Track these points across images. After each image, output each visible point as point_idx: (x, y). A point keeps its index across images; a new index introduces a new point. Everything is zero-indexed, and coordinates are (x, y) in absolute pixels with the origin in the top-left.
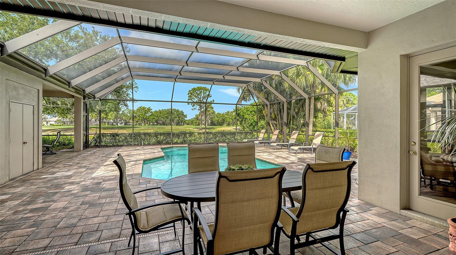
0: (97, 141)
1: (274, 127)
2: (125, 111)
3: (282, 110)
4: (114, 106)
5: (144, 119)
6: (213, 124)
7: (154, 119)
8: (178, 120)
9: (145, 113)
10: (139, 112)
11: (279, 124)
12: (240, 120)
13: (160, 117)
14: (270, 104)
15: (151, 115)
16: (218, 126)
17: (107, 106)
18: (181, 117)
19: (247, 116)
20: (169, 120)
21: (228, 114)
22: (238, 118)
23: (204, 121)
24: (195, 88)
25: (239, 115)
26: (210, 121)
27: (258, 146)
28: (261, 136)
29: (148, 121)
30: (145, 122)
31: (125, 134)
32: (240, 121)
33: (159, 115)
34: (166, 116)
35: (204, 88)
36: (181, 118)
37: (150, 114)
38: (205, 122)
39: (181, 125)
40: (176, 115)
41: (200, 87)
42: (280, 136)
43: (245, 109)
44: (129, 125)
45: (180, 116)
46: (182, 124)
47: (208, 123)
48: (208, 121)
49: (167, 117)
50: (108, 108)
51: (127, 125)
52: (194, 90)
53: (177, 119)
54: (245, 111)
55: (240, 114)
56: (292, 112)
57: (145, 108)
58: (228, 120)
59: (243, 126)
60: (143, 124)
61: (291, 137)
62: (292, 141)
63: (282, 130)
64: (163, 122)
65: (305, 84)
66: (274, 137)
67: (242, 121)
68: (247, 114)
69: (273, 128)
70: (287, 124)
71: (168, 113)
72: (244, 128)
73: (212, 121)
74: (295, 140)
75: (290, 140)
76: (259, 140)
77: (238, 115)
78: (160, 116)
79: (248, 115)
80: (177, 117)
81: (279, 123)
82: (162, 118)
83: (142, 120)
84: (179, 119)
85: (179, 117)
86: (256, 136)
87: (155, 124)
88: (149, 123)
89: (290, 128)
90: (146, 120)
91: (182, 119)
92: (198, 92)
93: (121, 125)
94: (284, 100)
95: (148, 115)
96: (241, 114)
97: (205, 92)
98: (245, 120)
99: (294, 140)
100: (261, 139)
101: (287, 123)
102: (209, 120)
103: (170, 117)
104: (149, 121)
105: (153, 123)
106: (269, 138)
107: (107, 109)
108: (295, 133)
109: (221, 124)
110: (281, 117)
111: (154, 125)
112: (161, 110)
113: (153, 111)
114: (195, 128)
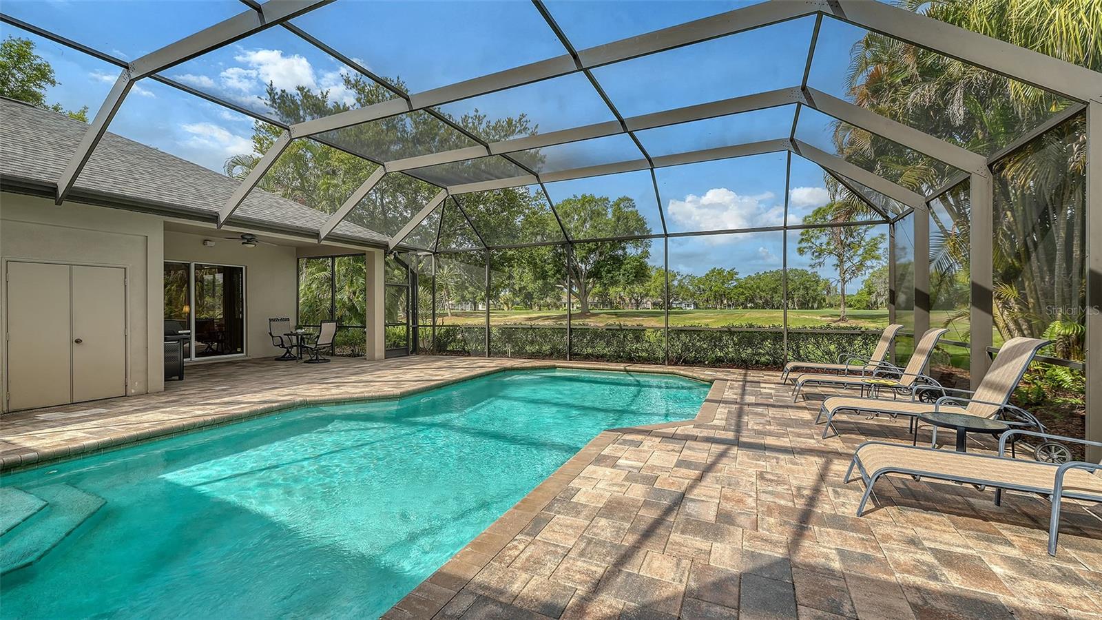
2: (684, 281)
5: (721, 295)
7: (743, 293)
8: (803, 295)
9: (723, 283)
10: (710, 281)
13: (758, 291)
15: (735, 287)
17: (622, 271)
18: (812, 288)
20: (779, 296)
30: (722, 301)
33: (755, 286)
34: (773, 286)
36: (810, 292)
37: (735, 284)
39: (812, 308)
40: (798, 284)
45: (808, 286)
49: (775, 290)
50: (624, 275)
53: (802, 292)
57: (723, 271)
60: (718, 306)
61: (987, 377)
64: (766, 300)
66: (914, 366)
71: (777, 280)
75: (979, 392)
78: (758, 287)
80: (799, 288)
82: (763, 291)
83: (715, 298)
84: (807, 294)
85: (806, 289)
87: (749, 305)
90: (724, 298)
91: (816, 294)
95: (729, 287)
99: (994, 396)
104: (731, 298)
108: (1012, 355)
111: (745, 308)
112: (761, 273)
113: (739, 276)
114: (828, 316)
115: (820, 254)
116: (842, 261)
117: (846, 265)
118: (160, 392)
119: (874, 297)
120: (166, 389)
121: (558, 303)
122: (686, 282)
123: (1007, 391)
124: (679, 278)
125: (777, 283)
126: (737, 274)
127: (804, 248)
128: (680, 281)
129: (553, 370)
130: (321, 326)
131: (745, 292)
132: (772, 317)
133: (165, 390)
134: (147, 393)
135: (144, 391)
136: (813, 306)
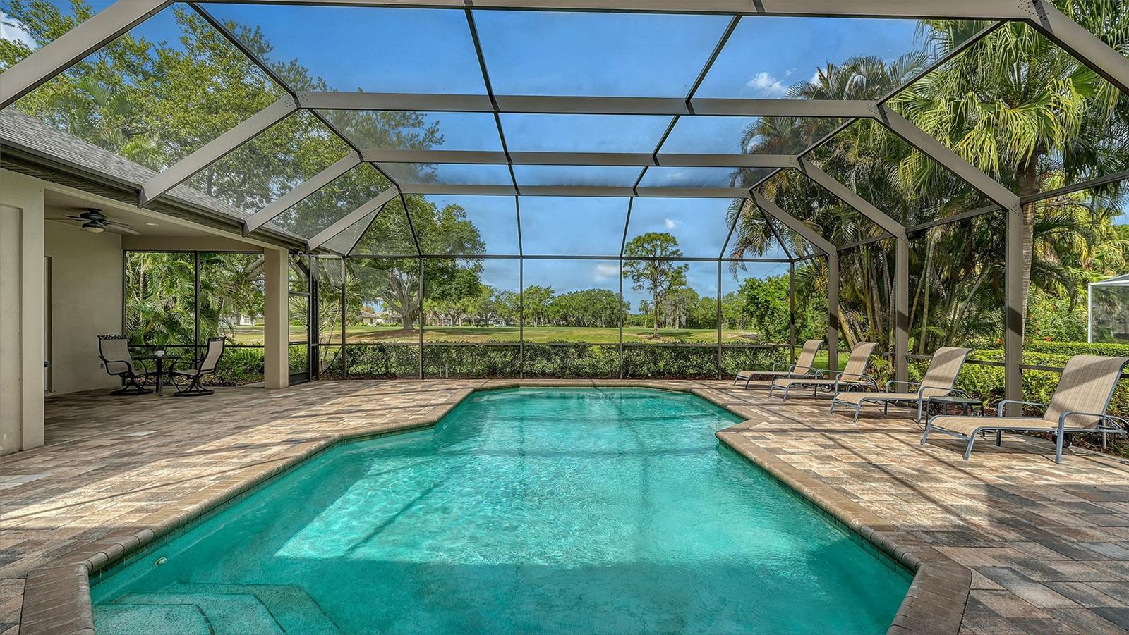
1: (855, 331)
2: (501, 297)
3: (887, 274)
4: (467, 285)
5: (538, 313)
6: (692, 323)
7: (558, 312)
9: (540, 301)
10: (528, 298)
11: (875, 322)
12: (758, 313)
13: (571, 309)
14: (839, 253)
15: (552, 305)
16: (705, 330)
17: (454, 285)
19: (778, 303)
21: (730, 299)
22: (753, 308)
23: (670, 316)
24: (640, 237)
25: (756, 301)
26: (684, 318)
27: (789, 397)
28: (805, 360)
30: (539, 318)
32: (757, 316)
35: (662, 234)
38: (674, 320)
41: (653, 233)
42: (879, 364)
43: (772, 285)
44: (514, 325)
47: (680, 323)
48: (679, 318)
49: (585, 309)
50: (456, 289)
51: (510, 325)
52: (637, 242)
53: (609, 311)
54: (772, 289)
55: (758, 299)
56: (930, 281)
57: (540, 289)
58: (731, 315)
59: (767, 330)
60: (535, 324)
61: (929, 373)
62: (933, 389)
63: (885, 345)
64: (578, 318)
65: (994, 156)
66: (853, 369)
67: (762, 316)
68: (779, 298)
69: (850, 335)
70: (911, 323)
71: (587, 300)
72: (768, 334)
73: (689, 316)
74: (949, 386)
75: (925, 383)
76: (793, 377)
77: (753, 299)
78: (571, 306)
79: (780, 300)
80: (606, 308)
81: (874, 319)
82: (575, 310)
83: (533, 315)
84: (613, 313)
85: (612, 308)
86: (789, 360)
89: (918, 336)
90: (541, 316)
92: (649, 248)
94: (897, 228)
96: (762, 297)
97: (664, 245)
98: (773, 313)
99: (942, 385)
100: (803, 372)
101: (909, 318)
102: (682, 314)
104: (548, 316)
106: (833, 368)
107: (453, 290)
108: (947, 358)
109: (714, 324)
110: (881, 300)
111: (559, 325)
112: (573, 293)
113: (555, 295)
114: (642, 334)
115: (638, 278)
116: (655, 286)
117: (660, 289)
118: (40, 447)
119: (663, 318)
120: (48, 440)
121: (358, 318)
122: (503, 298)
123: (953, 381)
124: (496, 293)
125: (588, 302)
126: (553, 292)
127: (628, 271)
128: (498, 297)
129: (516, 389)
130: (208, 346)
131: (561, 310)
132: (599, 335)
133: (46, 444)
134: (21, 450)
135: (15, 447)
136: (617, 325)
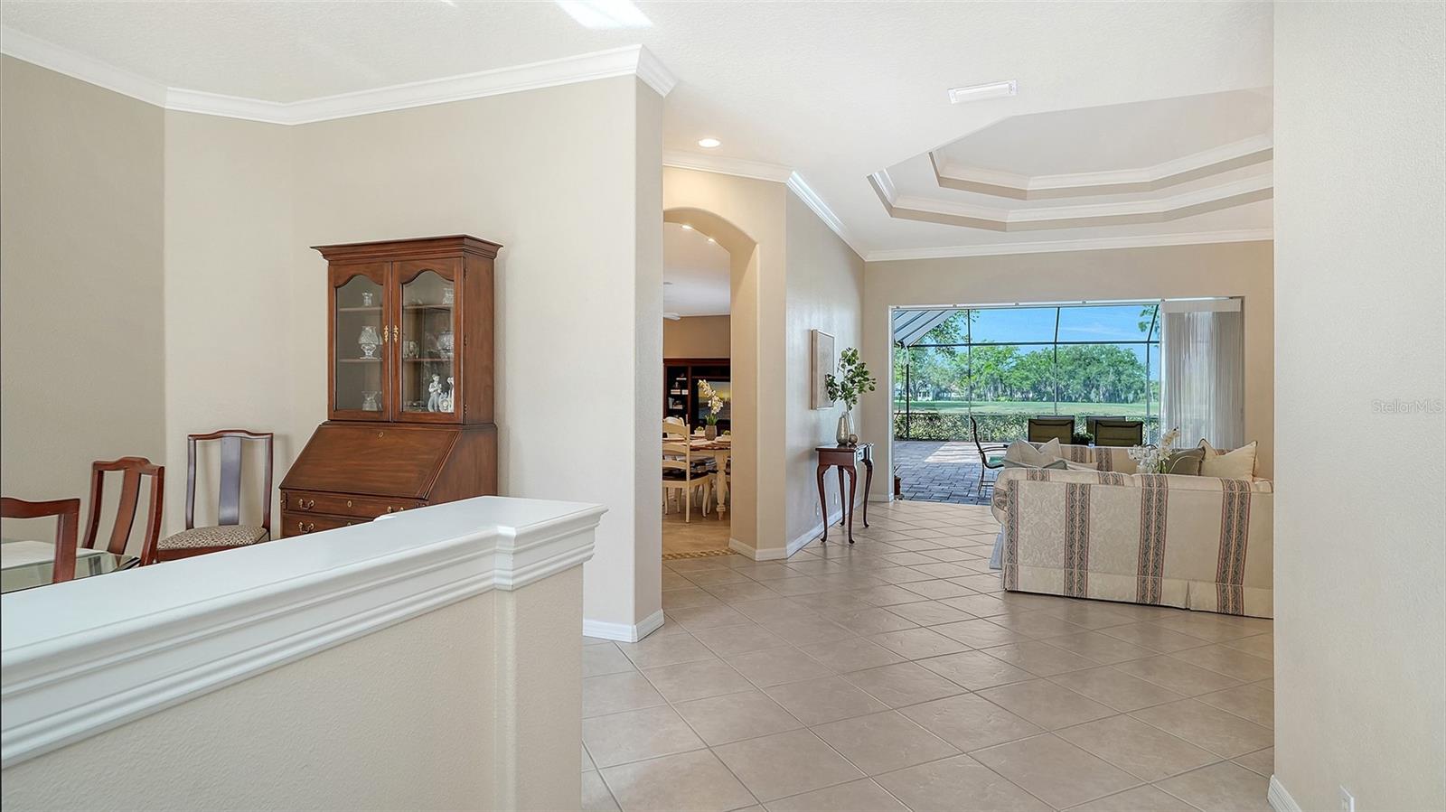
0: (900, 429)
8: (1113, 383)
18: (1127, 372)
20: (1078, 384)
29: (1005, 386)
31: (953, 416)
33: (1043, 367)
34: (1070, 368)
36: (1124, 377)
37: (1014, 364)
39: (1126, 400)
40: (1105, 363)
45: (1120, 368)
46: (1131, 396)
87: (1031, 395)
88: (1011, 394)
91: (1132, 381)
93: (926, 398)
95: (1006, 367)
103: (1081, 372)
105: (1022, 393)
